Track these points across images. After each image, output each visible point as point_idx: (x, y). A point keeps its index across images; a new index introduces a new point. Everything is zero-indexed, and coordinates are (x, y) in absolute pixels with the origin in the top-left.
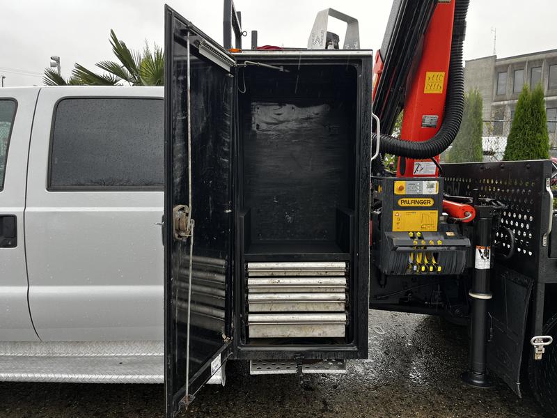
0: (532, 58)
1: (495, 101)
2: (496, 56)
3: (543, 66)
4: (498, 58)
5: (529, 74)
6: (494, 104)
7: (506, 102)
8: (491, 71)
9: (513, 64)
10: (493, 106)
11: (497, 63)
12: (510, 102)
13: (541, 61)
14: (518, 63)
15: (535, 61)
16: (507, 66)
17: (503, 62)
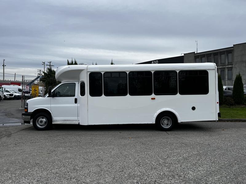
0: (208, 53)
2: (195, 52)
3: (212, 55)
4: (196, 53)
5: (207, 59)
8: (193, 58)
9: (201, 55)
11: (195, 55)
13: (211, 54)
14: (203, 55)
15: (208, 54)
16: (199, 56)
17: (197, 55)
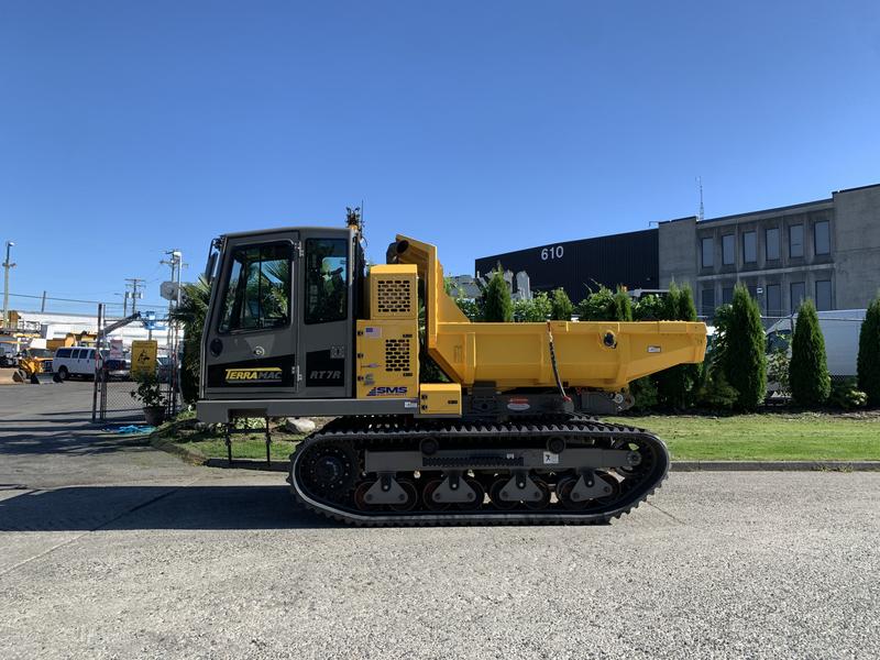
0: (742, 220)
1: (702, 275)
2: (695, 218)
4: (698, 220)
5: (741, 240)
6: (700, 279)
7: (715, 277)
8: (692, 237)
9: (719, 227)
10: (698, 282)
11: (700, 226)
12: (720, 276)
14: (726, 227)
16: (712, 229)
17: (705, 225)
